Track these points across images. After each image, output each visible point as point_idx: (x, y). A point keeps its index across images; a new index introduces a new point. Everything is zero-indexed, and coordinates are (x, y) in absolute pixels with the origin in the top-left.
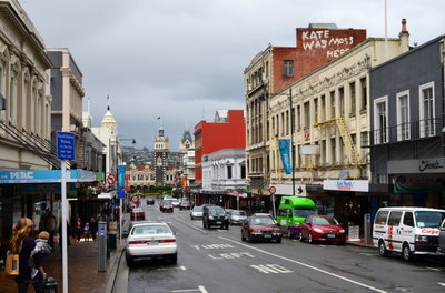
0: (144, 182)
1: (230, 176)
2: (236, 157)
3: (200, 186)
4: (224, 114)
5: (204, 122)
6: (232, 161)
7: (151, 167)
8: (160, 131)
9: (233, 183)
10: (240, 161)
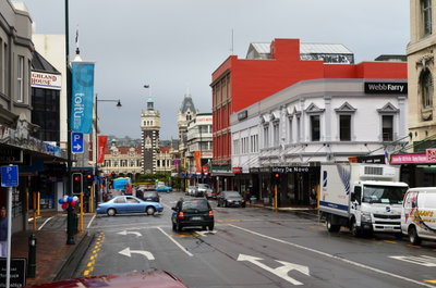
0: (129, 169)
1: (316, 135)
2: (329, 96)
3: (228, 165)
4: (264, 49)
5: (233, 58)
6: (320, 104)
7: (138, 151)
8: (149, 103)
9: (323, 150)
10: (338, 104)
